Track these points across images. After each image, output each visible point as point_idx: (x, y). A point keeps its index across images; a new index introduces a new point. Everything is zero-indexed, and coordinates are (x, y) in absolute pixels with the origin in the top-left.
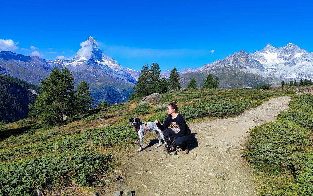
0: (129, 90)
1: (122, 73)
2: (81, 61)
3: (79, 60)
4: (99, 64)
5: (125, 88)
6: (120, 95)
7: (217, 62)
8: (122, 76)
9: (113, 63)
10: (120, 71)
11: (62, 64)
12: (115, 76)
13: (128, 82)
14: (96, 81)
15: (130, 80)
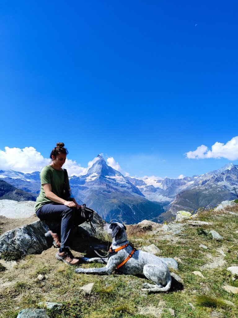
0: (137, 205)
1: (127, 185)
2: (93, 177)
3: (92, 176)
4: (108, 178)
5: (135, 203)
6: (131, 210)
7: (213, 175)
8: (128, 188)
9: (118, 176)
10: (126, 183)
11: (78, 180)
12: (122, 190)
13: (134, 194)
14: (112, 198)
15: (135, 191)
